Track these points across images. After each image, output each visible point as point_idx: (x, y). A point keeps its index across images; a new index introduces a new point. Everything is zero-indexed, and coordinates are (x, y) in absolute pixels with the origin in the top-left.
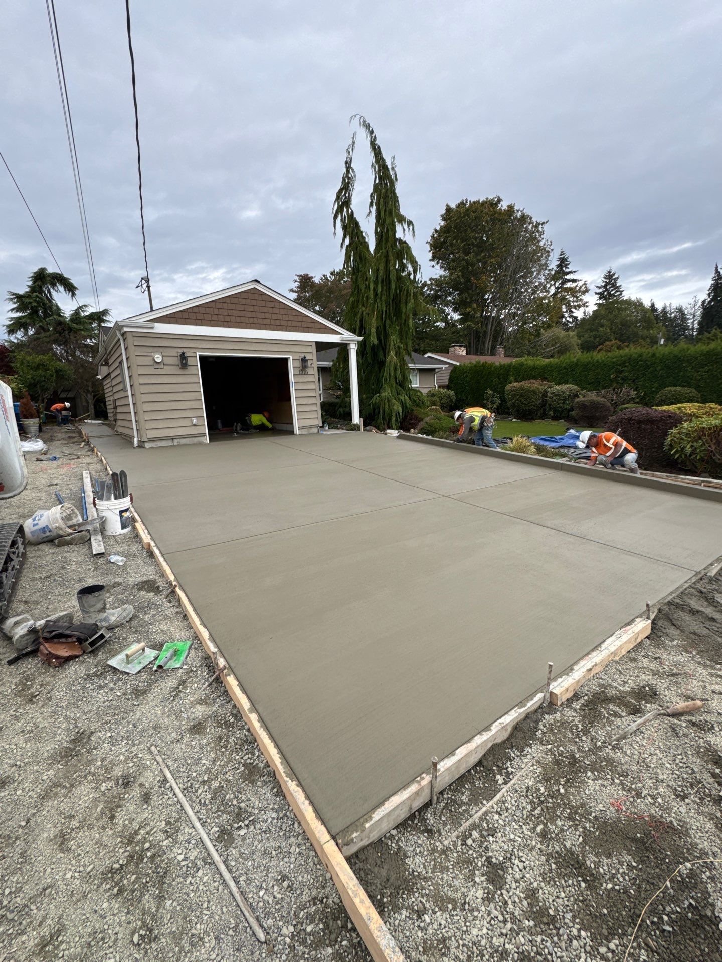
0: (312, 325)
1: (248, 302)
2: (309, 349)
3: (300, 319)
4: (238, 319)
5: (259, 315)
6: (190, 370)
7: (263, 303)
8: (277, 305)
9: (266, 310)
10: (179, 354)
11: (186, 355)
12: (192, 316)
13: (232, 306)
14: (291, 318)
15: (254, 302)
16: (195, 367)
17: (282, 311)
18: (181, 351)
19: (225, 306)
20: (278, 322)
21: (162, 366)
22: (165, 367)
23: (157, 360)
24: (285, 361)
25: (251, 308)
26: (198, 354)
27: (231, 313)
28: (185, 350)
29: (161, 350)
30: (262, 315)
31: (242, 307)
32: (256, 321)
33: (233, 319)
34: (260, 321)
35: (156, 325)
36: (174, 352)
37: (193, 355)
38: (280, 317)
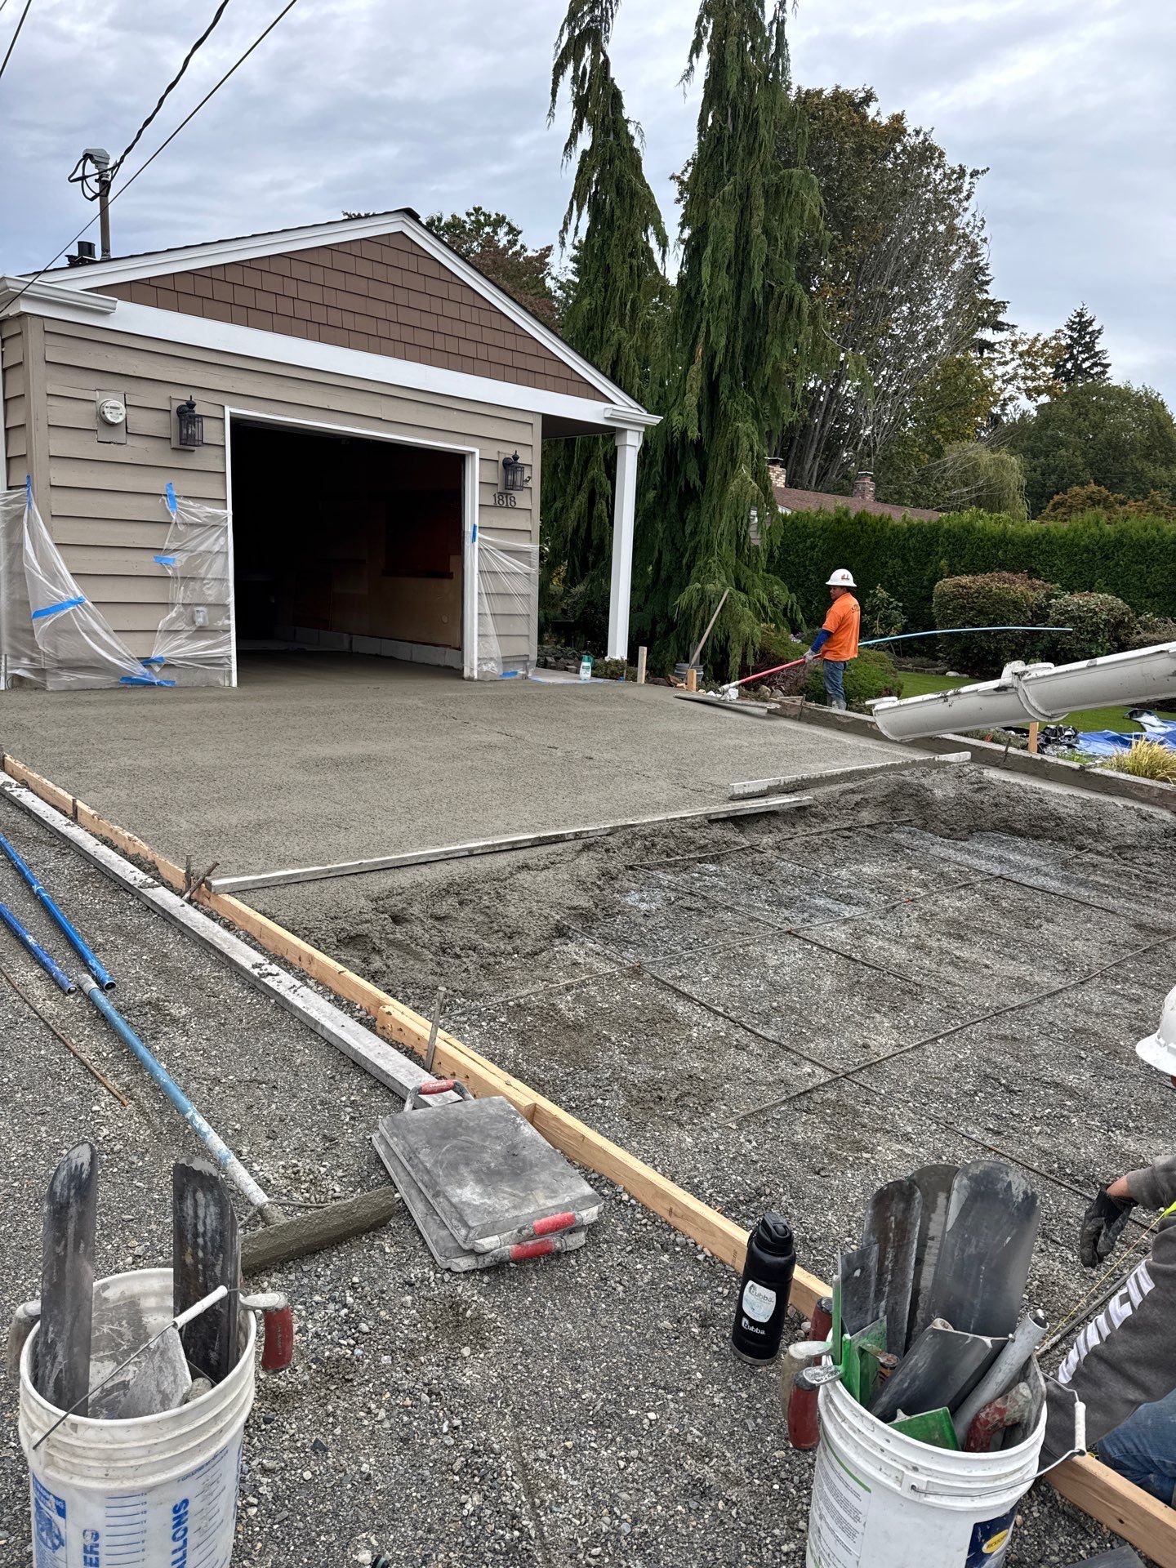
2: (525, 436)
3: (510, 342)
4: (349, 321)
5: (406, 316)
6: (203, 459)
7: (416, 282)
8: (455, 293)
9: (423, 302)
10: (176, 405)
11: (198, 410)
12: (223, 291)
13: (340, 280)
14: (488, 336)
15: (395, 277)
16: (218, 451)
17: (466, 313)
18: (184, 396)
19: (317, 275)
20: (452, 345)
21: (121, 436)
22: (131, 441)
23: (109, 417)
24: (457, 461)
25: (386, 293)
26: (228, 410)
27: (330, 298)
28: (197, 396)
29: (125, 385)
30: (413, 318)
31: (361, 286)
32: (395, 332)
33: (335, 317)
34: (407, 335)
35: (121, 305)
36: (158, 398)
37: (217, 413)
38: (459, 329)
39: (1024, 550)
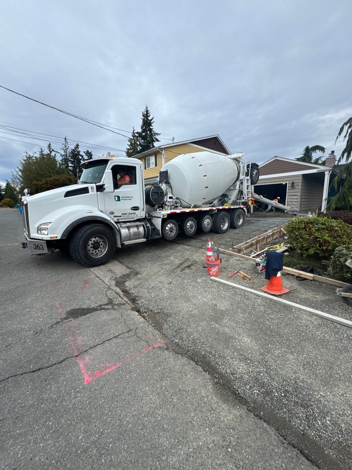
0: (301, 167)
1: (273, 165)
2: (298, 178)
3: (295, 166)
4: (268, 172)
5: (276, 169)
7: (279, 164)
8: (285, 163)
9: (279, 166)
13: (267, 168)
14: (291, 167)
15: (275, 165)
17: (287, 165)
19: (264, 168)
20: (284, 170)
24: (285, 185)
25: (274, 167)
27: (265, 170)
30: (278, 168)
31: (270, 167)
32: (275, 171)
33: (266, 172)
34: (276, 171)
38: (285, 167)
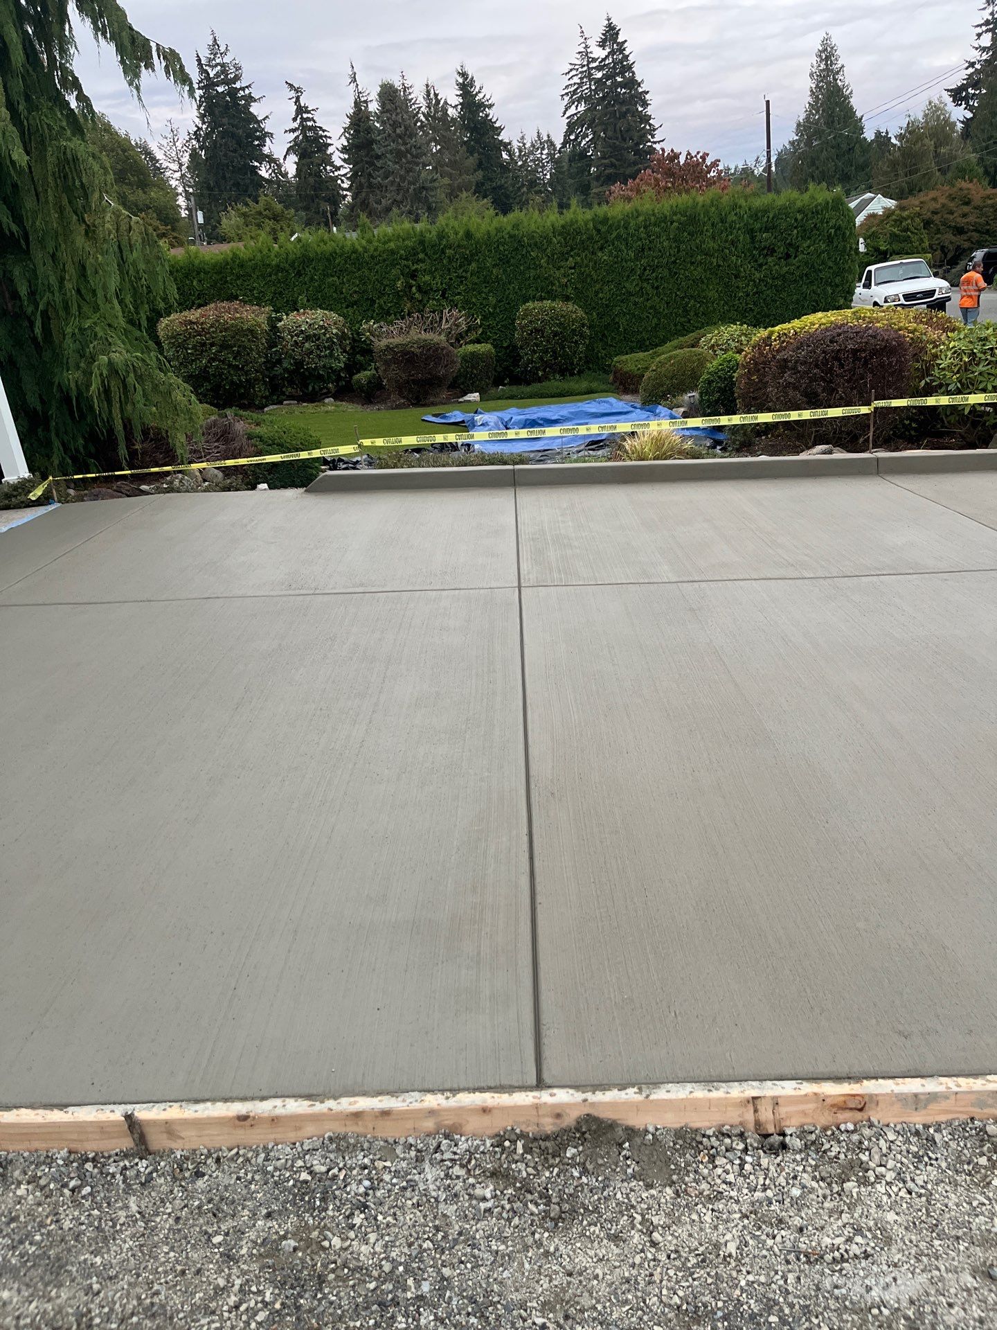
39: (218, 277)
